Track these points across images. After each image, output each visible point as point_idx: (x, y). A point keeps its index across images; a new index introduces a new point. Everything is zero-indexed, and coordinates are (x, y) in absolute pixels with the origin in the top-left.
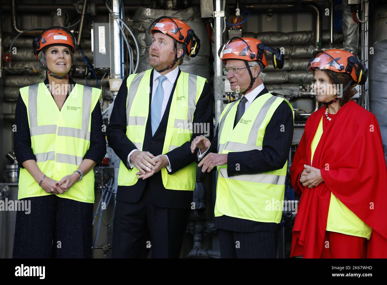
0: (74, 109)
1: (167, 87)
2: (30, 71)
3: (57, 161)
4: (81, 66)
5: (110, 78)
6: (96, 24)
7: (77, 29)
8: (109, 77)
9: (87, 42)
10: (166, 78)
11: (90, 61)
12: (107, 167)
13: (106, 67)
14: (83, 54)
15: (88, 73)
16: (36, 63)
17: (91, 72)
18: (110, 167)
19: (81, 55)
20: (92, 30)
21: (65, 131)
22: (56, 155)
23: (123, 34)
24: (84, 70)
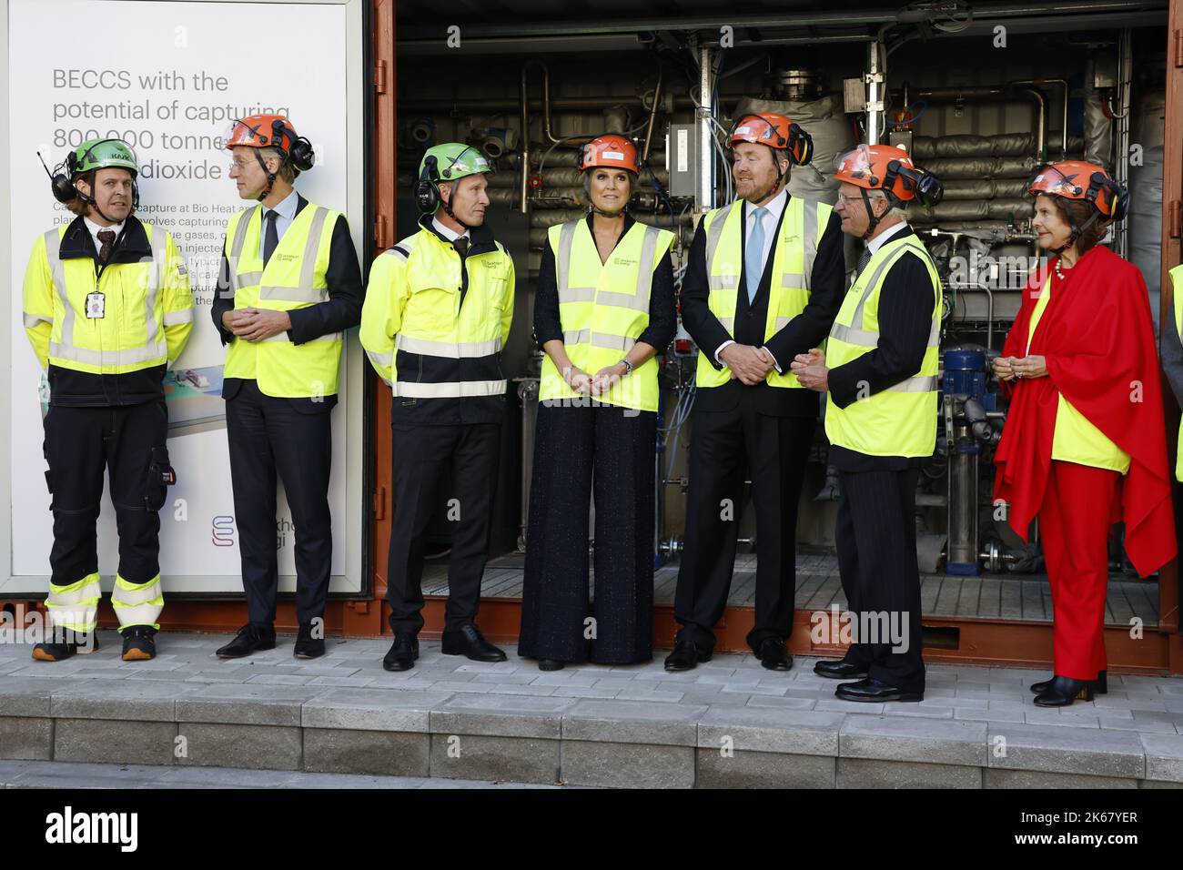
0: (627, 263)
1: (769, 224)
2: (570, 203)
3: (593, 345)
4: (648, 194)
5: (695, 213)
6: (673, 126)
7: (644, 135)
8: (692, 210)
9: (658, 156)
10: (767, 211)
11: (662, 187)
12: (688, 355)
13: (689, 195)
14: (652, 173)
15: (658, 206)
16: (579, 191)
17: (664, 203)
18: (692, 355)
19: (648, 176)
20: (667, 136)
21: (608, 299)
22: (591, 334)
23: (717, 141)
24: (653, 200)
